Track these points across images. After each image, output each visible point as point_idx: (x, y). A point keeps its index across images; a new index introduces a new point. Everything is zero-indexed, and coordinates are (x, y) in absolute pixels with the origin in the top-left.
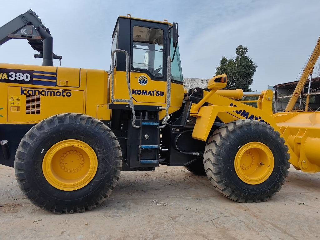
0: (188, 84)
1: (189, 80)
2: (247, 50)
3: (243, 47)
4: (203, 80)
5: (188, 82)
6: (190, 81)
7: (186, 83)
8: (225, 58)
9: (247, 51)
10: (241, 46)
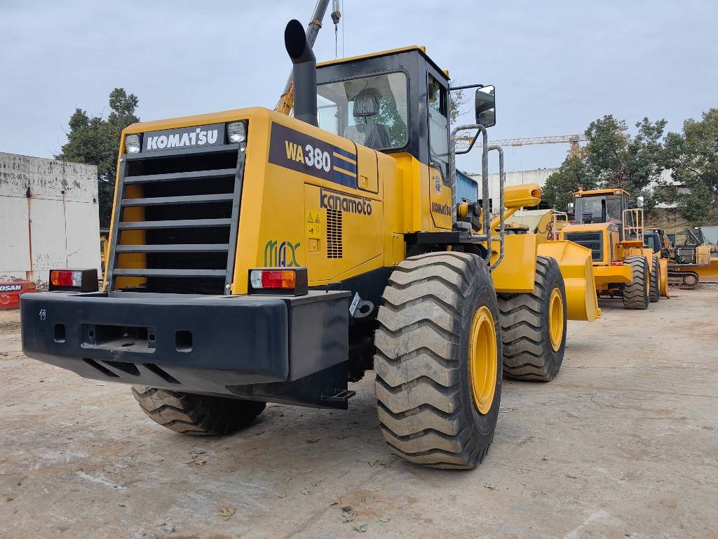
0: (13, 171)
1: (15, 159)
2: (137, 102)
3: (128, 94)
4: (51, 163)
5: (12, 165)
6: (17, 162)
7: (5, 166)
8: (82, 112)
9: (137, 104)
10: (122, 90)
